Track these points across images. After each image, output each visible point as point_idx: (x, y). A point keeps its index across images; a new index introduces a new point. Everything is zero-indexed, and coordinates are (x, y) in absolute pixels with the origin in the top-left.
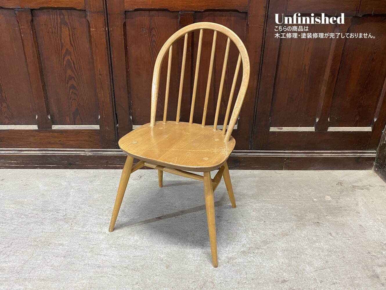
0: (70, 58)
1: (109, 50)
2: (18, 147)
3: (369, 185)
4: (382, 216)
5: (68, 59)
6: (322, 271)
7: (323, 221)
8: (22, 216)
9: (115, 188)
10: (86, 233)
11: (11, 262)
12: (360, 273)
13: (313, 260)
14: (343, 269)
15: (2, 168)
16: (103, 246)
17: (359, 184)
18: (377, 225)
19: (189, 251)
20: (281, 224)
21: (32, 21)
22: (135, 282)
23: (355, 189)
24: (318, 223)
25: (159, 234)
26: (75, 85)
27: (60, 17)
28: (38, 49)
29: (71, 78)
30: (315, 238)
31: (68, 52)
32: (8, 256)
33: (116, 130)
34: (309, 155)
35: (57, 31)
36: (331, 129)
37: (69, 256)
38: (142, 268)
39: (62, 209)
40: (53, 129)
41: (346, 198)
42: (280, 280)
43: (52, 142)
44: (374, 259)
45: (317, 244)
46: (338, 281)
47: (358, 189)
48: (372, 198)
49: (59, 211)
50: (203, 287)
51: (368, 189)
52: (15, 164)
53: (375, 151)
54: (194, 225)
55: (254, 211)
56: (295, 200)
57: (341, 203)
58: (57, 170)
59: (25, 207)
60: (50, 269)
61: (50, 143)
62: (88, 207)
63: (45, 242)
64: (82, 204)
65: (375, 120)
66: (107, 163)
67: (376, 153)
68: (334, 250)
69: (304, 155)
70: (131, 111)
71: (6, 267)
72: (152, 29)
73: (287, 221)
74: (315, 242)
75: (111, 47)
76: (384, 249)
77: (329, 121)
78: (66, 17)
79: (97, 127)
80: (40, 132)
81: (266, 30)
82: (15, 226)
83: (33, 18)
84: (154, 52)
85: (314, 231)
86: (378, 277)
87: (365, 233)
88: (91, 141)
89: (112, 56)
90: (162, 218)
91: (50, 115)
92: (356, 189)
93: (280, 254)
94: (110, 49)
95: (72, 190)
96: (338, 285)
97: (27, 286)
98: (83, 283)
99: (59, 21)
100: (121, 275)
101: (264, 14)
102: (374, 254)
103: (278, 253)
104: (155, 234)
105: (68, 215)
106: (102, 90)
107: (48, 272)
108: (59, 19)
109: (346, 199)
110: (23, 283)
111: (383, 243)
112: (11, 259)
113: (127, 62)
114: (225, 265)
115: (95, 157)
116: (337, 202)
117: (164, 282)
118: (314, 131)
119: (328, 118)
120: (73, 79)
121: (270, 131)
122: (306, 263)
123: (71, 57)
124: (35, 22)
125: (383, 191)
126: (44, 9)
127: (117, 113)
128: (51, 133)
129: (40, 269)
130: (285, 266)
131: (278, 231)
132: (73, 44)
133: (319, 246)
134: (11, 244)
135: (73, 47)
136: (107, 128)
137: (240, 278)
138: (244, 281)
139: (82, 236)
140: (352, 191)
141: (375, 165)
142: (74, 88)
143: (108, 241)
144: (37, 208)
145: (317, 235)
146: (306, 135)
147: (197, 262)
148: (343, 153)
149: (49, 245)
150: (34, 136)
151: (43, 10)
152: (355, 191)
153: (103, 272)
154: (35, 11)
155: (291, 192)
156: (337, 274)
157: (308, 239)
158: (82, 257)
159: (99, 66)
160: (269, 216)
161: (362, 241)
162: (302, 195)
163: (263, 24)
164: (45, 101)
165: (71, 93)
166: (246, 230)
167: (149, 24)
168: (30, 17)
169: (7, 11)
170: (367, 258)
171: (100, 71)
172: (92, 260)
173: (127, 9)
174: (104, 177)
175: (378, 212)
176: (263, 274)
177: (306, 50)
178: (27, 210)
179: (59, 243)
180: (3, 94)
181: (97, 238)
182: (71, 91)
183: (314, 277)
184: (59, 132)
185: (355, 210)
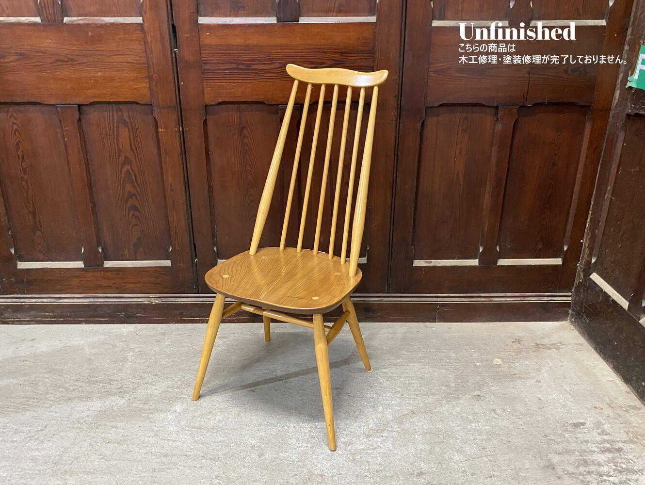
0: (130, 169)
2: (55, 292)
3: (559, 343)
4: (572, 385)
5: (128, 170)
6: (475, 460)
7: (486, 394)
8: (61, 390)
9: (192, 351)
10: (149, 411)
11: (46, 449)
12: (529, 462)
13: (465, 446)
14: (505, 457)
15: (31, 323)
16: (171, 428)
17: (545, 341)
18: (563, 398)
19: (291, 435)
20: (425, 398)
21: (80, 120)
22: (215, 475)
24: (478, 396)
25: (250, 412)
26: (137, 204)
27: (117, 114)
28: (87, 156)
29: (131, 195)
30: (471, 417)
31: (127, 161)
32: (42, 441)
33: (194, 267)
34: (473, 300)
35: (113, 133)
36: (502, 262)
37: (125, 442)
38: (225, 458)
39: (116, 379)
40: (105, 266)
41: (523, 361)
42: (416, 472)
43: (103, 285)
44: (551, 444)
45: (474, 424)
46: (496, 473)
47: (543, 348)
48: (561, 361)
49: (112, 383)
50: (307, 482)
51: (558, 349)
52: (50, 317)
53: (570, 294)
54: (301, 400)
55: (388, 380)
56: (449, 364)
57: (515, 368)
58: (109, 325)
59: (64, 377)
60: (99, 459)
61: (100, 286)
62: (153, 376)
63: (92, 423)
64: (144, 372)
65: (565, 249)
66: (181, 315)
67: (571, 296)
68: (497, 432)
69: (466, 301)
70: (216, 240)
71: (38, 455)
72: (243, 128)
73: (433, 393)
74: (471, 422)
75: (187, 154)
76: (568, 431)
77: (498, 250)
78: (126, 114)
79: (167, 263)
80: (87, 271)
81: (399, 126)
83: (82, 116)
84: (247, 159)
85: (471, 407)
86: (554, 468)
87: (544, 409)
88: (158, 284)
89: (188, 165)
90: (256, 390)
91: (101, 247)
92: (540, 349)
93: (419, 438)
94: (185, 156)
95: (131, 354)
96: (495, 478)
97: (67, 480)
98: (144, 477)
99: (116, 119)
100: (195, 467)
101: (396, 105)
102: (552, 437)
103: (417, 436)
105: (125, 388)
106: (174, 213)
107: (96, 463)
108: (115, 114)
109: (523, 363)
110: (62, 477)
111: (567, 423)
112: (45, 445)
113: (209, 172)
115: (164, 306)
116: (510, 367)
117: (254, 475)
118: (478, 265)
119: (497, 245)
120: (134, 197)
121: (414, 265)
122: (454, 450)
123: (131, 167)
124: (83, 121)
125: (580, 351)
127: (195, 242)
128: (102, 273)
129: (85, 459)
130: (424, 453)
131: (420, 407)
132: (135, 149)
133: (476, 427)
134: (46, 427)
135: (134, 152)
137: (360, 469)
138: (366, 474)
139: (144, 415)
140: (533, 351)
141: (572, 314)
142: (135, 208)
143: (179, 422)
144: (81, 378)
145: (475, 413)
146: (467, 271)
147: (302, 449)
148: (523, 297)
149: (97, 428)
150: (79, 277)
151: (95, 105)
152: (538, 352)
153: (172, 463)
154: (84, 108)
155: (444, 354)
156: (496, 465)
157: (461, 417)
158: (143, 443)
159: (170, 179)
160: (409, 387)
161: (538, 421)
162: (460, 358)
163: (395, 119)
164: (95, 227)
165: (131, 215)
166: (374, 407)
167: (238, 121)
168: (77, 116)
169: (45, 108)
170: (542, 443)
171: (171, 186)
172: (157, 447)
173: (208, 103)
174: (177, 335)
175: (567, 381)
176: (392, 465)
177: (458, 152)
178: (67, 381)
179: (112, 424)
180: (36, 218)
181: (164, 418)
182: (131, 213)
183: (463, 469)
184: (115, 271)
185: (534, 379)
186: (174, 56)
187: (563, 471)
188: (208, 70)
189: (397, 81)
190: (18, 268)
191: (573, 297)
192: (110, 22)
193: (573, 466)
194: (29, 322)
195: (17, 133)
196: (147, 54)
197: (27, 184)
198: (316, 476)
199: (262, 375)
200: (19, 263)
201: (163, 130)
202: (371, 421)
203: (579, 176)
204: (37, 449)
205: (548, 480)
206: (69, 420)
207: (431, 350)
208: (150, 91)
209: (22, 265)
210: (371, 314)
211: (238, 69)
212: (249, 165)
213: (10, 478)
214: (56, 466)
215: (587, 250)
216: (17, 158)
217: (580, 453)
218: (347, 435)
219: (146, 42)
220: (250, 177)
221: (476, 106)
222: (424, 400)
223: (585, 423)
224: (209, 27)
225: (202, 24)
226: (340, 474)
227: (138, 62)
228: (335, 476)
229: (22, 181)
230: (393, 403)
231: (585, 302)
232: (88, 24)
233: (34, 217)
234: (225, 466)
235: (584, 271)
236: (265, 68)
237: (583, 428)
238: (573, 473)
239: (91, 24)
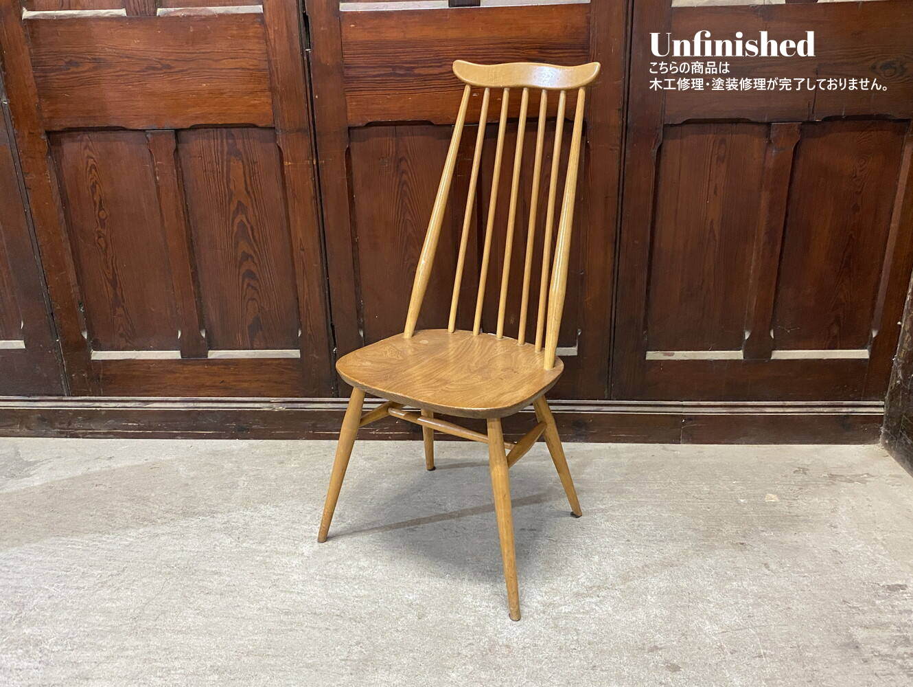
0: (245, 220)
1: (318, 200)
2: (142, 394)
3: (868, 474)
4: (885, 533)
5: (242, 220)
6: (737, 632)
7: (754, 541)
8: (145, 523)
10: (265, 554)
11: (122, 599)
12: (820, 638)
13: (721, 612)
14: (782, 629)
15: (109, 436)
16: (296, 577)
17: (845, 471)
18: (872, 551)
19: (465, 590)
20: (662, 546)
21: (177, 150)
22: (355, 641)
23: (835, 481)
24: (742, 544)
25: (408, 558)
26: (253, 268)
27: (227, 142)
28: (186, 201)
29: (246, 257)
30: (730, 573)
31: (241, 207)
32: (118, 589)
33: (333, 359)
35: (222, 168)
36: (778, 355)
37: (230, 594)
38: (371, 618)
39: (221, 511)
40: (210, 357)
41: (810, 499)
42: (647, 647)
43: (207, 384)
44: (854, 614)
46: (768, 652)
47: (842, 481)
48: (868, 499)
49: (215, 515)
50: (487, 654)
51: (863, 482)
52: (134, 428)
53: (882, 403)
54: (480, 544)
55: (607, 521)
56: (698, 500)
57: (798, 507)
59: (150, 507)
60: (194, 614)
61: (202, 386)
62: (273, 508)
63: (186, 568)
65: (874, 334)
66: (314, 427)
67: (883, 406)
68: (770, 595)
70: (362, 320)
71: (113, 608)
72: (401, 160)
73: (675, 539)
74: (730, 579)
75: (323, 198)
76: (879, 596)
77: (773, 337)
78: (239, 142)
79: (295, 354)
80: (184, 364)
81: (625, 152)
82: (131, 540)
83: (180, 147)
84: (407, 204)
85: (731, 559)
86: (857, 647)
87: (841, 565)
88: (282, 383)
89: (325, 214)
91: (204, 331)
93: (652, 600)
94: (321, 201)
95: (243, 478)
96: (767, 658)
98: (256, 640)
99: (226, 149)
100: (327, 629)
101: (620, 122)
102: (856, 604)
103: (649, 597)
104: (401, 558)
105: (234, 522)
106: (306, 281)
107: (190, 620)
108: (225, 143)
110: (144, 636)
111: (878, 584)
112: (122, 594)
113: (353, 223)
114: (536, 616)
115: (291, 414)
116: (790, 507)
117: (411, 642)
118: (742, 358)
119: (770, 330)
120: (250, 259)
121: (647, 359)
122: (705, 617)
123: (246, 218)
124: (181, 153)
125: (897, 485)
126: (198, 128)
127: (333, 324)
128: (206, 366)
129: (174, 614)
130: (660, 621)
131: (654, 557)
132: (251, 192)
133: (739, 586)
134: (124, 570)
135: (249, 195)
136: (315, 356)
137: (565, 639)
138: (573, 647)
139: (258, 558)
140: (826, 485)
141: (886, 434)
142: (250, 274)
143: (307, 568)
144: (174, 508)
145: (738, 568)
146: (725, 367)
147: (481, 609)
148: (811, 406)
150: (172, 372)
151: (198, 130)
152: (833, 486)
153: (295, 623)
154: (183, 133)
155: (692, 486)
156: (769, 640)
157: (716, 573)
158: (255, 596)
159: (300, 235)
160: (638, 530)
161: (833, 580)
162: (714, 492)
163: (618, 142)
164: (196, 302)
165: (245, 286)
166: (586, 556)
167: (394, 150)
168: (173, 145)
169: (132, 135)
170: (840, 611)
171: (301, 244)
172: (274, 601)
173: (352, 124)
174: (308, 455)
175: (878, 526)
176: (612, 635)
177: (711, 191)
178: (154, 511)
179: (214, 570)
180: (117, 289)
181: (286, 564)
182: (247, 280)
183: (719, 644)
184: (222, 364)
185: (827, 522)
186: (305, 58)
187: (872, 653)
188: (352, 77)
189: (621, 87)
190: (92, 358)
191: (887, 407)
192: (218, 12)
193: (888, 645)
194: (106, 436)
195: (93, 170)
196: (268, 56)
197: (106, 242)
198: (501, 646)
199: (426, 509)
200: (94, 352)
201: (290, 163)
202: (583, 574)
203: (894, 226)
204: (110, 599)
205: (848, 664)
206: (154, 563)
207: (671, 481)
208: (273, 109)
209: (97, 355)
210: (584, 430)
211: (396, 75)
212: (410, 212)
213: (72, 636)
214: (136, 622)
215: (908, 335)
216: (93, 205)
217: (898, 627)
218: (546, 593)
219: (267, 41)
220: (410, 230)
221: (736, 123)
222: (661, 548)
223: (906, 586)
224: (355, 16)
225: (345, 12)
226: (536, 645)
227: (257, 67)
228: (529, 647)
229: (99, 237)
230: (614, 551)
231: (905, 414)
232: (189, 16)
233: (115, 289)
234: (369, 628)
235: (903, 368)
236: (431, 72)
237: (903, 593)
238: (887, 655)
239: (194, 16)
